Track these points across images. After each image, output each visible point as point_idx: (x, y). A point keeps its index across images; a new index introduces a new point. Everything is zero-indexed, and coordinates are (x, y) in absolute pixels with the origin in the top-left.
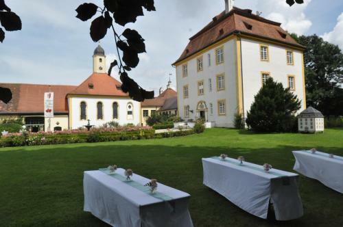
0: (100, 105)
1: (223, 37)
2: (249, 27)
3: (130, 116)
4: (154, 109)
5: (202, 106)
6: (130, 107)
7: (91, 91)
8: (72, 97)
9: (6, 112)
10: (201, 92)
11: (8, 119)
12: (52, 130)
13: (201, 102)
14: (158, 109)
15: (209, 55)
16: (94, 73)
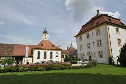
0: (45, 53)
1: (99, 25)
2: (110, 20)
3: (57, 58)
4: (66, 55)
5: (90, 54)
6: (57, 54)
7: (42, 47)
8: (34, 49)
9: (8, 55)
10: (89, 47)
11: (8, 58)
12: (25, 63)
13: (89, 52)
14: (68, 55)
15: (93, 32)
16: (43, 40)
